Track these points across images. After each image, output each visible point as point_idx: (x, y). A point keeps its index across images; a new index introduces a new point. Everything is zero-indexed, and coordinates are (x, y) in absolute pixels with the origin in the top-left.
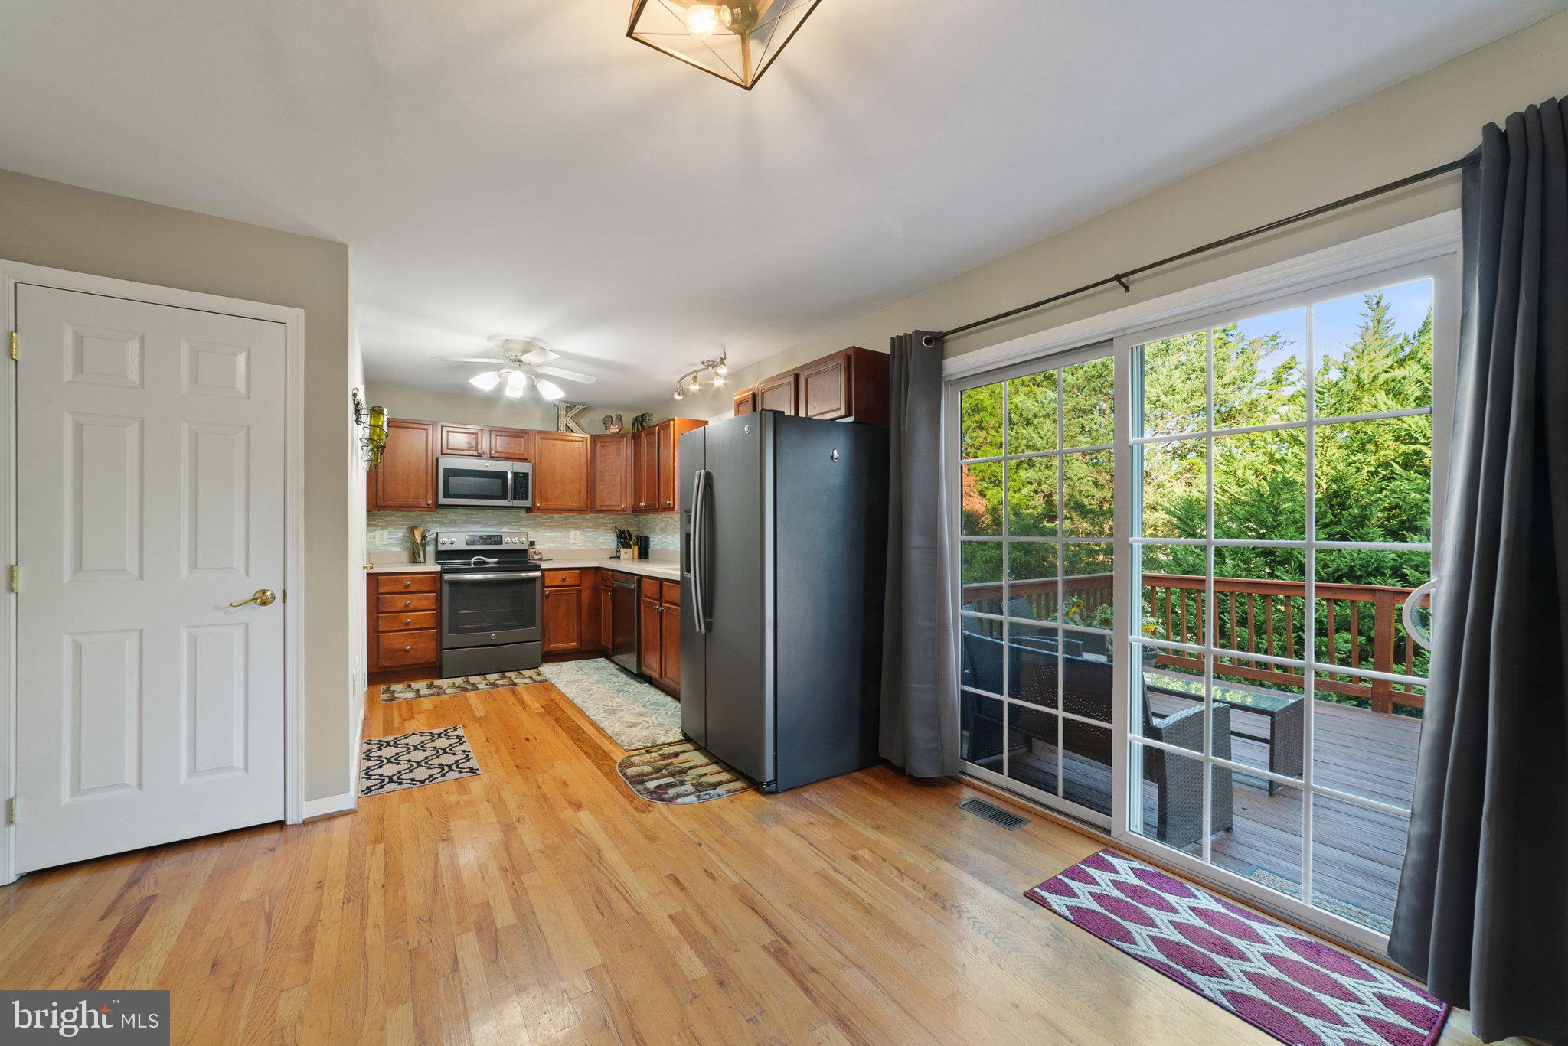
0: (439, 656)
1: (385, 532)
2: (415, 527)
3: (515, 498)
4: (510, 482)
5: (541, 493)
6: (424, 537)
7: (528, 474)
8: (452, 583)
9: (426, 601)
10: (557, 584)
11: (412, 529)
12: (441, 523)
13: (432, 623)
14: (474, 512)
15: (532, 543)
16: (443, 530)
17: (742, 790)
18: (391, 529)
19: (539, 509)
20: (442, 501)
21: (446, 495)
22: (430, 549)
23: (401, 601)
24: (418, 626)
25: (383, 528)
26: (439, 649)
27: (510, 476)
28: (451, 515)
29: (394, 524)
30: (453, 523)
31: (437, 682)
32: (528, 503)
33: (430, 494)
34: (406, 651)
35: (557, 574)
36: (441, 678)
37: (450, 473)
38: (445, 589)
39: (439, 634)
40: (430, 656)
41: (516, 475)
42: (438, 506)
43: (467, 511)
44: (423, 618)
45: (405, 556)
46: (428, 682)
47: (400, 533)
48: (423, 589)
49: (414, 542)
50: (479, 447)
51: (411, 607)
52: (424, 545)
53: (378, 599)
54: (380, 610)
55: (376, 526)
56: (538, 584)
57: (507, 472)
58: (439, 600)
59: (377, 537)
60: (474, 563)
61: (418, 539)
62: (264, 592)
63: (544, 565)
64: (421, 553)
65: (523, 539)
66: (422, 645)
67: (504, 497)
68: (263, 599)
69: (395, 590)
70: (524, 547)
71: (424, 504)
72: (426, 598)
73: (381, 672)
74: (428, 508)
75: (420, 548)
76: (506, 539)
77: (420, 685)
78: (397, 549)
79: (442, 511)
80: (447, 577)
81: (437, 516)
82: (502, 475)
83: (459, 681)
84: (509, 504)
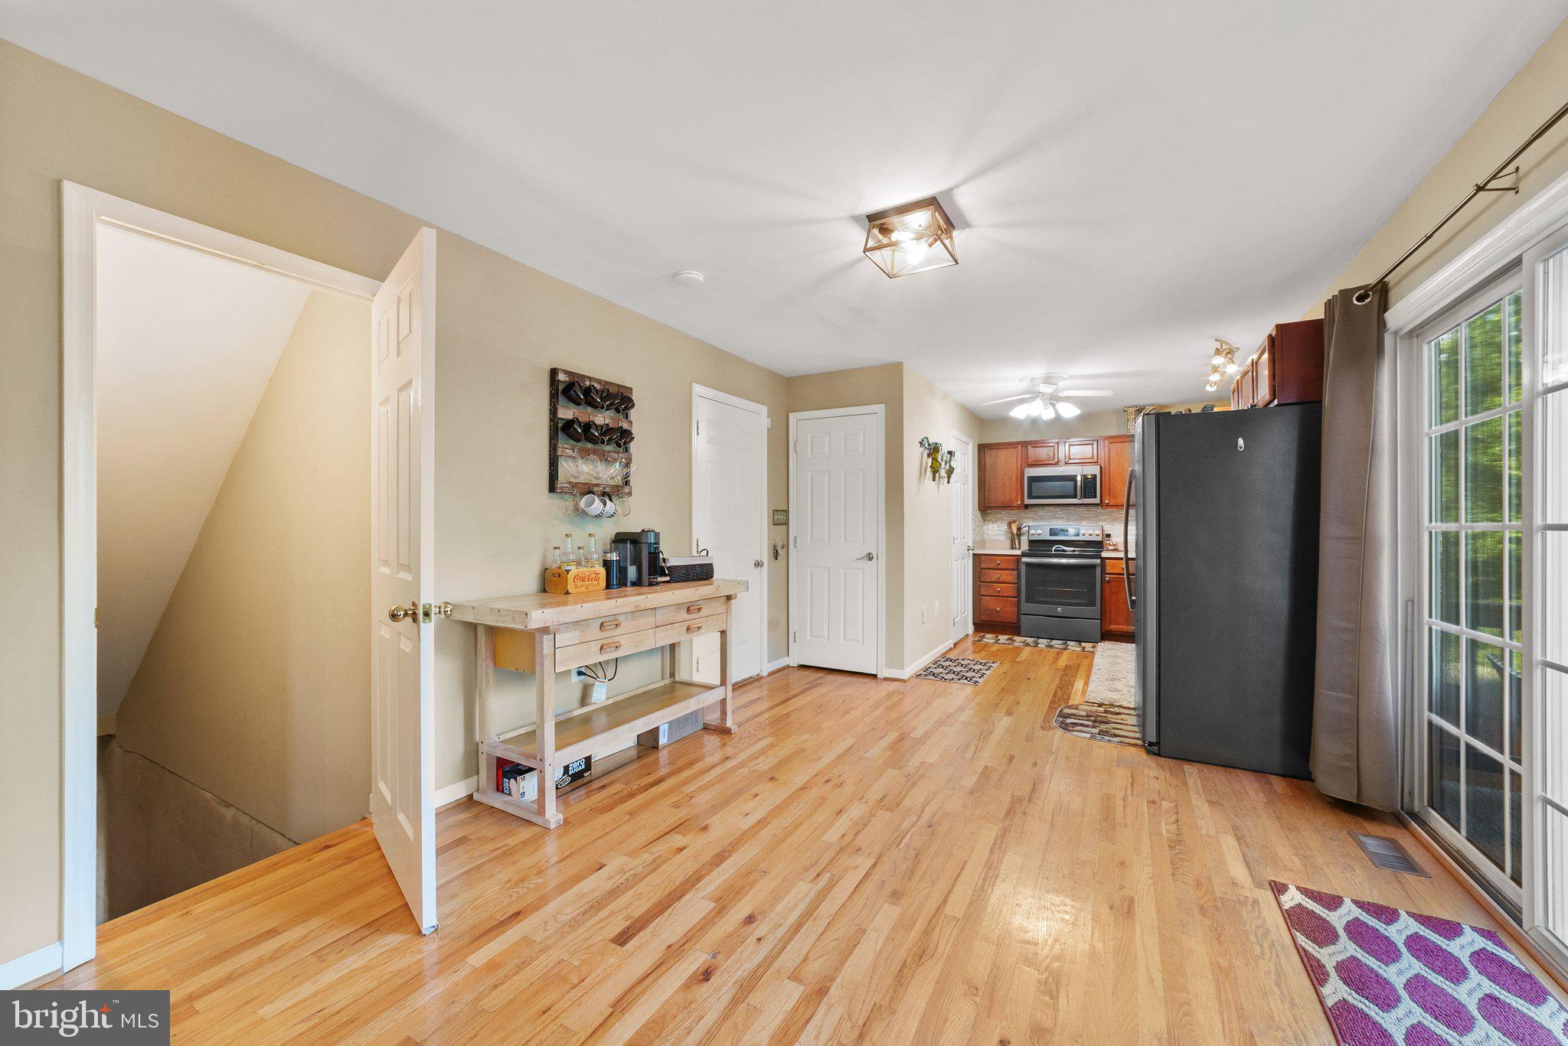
0: (1019, 619)
1: (995, 525)
2: (1014, 521)
3: (1085, 496)
4: (1079, 484)
5: (1109, 491)
6: (1019, 529)
7: (1095, 475)
8: (1028, 565)
9: (1010, 576)
10: (1117, 572)
11: (1010, 524)
12: (1033, 519)
13: (1015, 593)
14: (1059, 509)
15: (1108, 536)
16: (1035, 524)
17: (1135, 745)
18: (999, 523)
19: (1108, 505)
20: (1027, 501)
21: (1030, 497)
22: (1024, 539)
23: (995, 575)
24: (1005, 595)
25: (994, 522)
26: (1019, 614)
27: (1079, 478)
28: (1041, 512)
29: (1001, 519)
30: (1042, 518)
31: (1015, 638)
32: (1097, 500)
33: (1019, 496)
34: (997, 611)
35: (1117, 563)
36: (1019, 635)
37: (1033, 480)
38: (1023, 568)
39: (1019, 602)
40: (1013, 618)
41: (1085, 477)
42: (1027, 507)
43: (1052, 509)
44: (1008, 590)
45: (1008, 543)
46: (1010, 637)
47: (1005, 527)
48: (1010, 567)
49: (1012, 534)
50: (1056, 457)
51: (1001, 580)
52: (1019, 535)
53: (980, 572)
54: (982, 580)
55: (989, 521)
56: (1098, 571)
57: (1076, 476)
58: (1019, 577)
59: (990, 528)
60: (1055, 550)
61: (1015, 531)
62: (870, 554)
63: (1104, 554)
64: (1017, 541)
65: (1097, 532)
66: (1009, 609)
67: (1076, 497)
68: (870, 557)
69: (990, 567)
70: (1100, 539)
71: (1015, 504)
72: (1011, 575)
73: (984, 624)
74: (1018, 507)
75: (1016, 537)
76: (1082, 532)
77: (1003, 638)
78: (1003, 538)
79: (1035, 509)
80: (1024, 560)
81: (1029, 513)
82: (1073, 478)
83: (1030, 640)
84: (1080, 502)
